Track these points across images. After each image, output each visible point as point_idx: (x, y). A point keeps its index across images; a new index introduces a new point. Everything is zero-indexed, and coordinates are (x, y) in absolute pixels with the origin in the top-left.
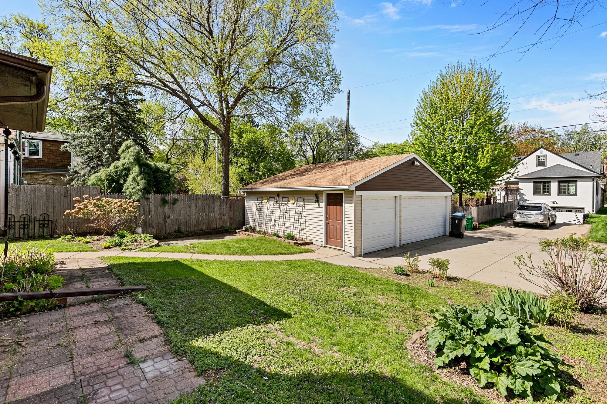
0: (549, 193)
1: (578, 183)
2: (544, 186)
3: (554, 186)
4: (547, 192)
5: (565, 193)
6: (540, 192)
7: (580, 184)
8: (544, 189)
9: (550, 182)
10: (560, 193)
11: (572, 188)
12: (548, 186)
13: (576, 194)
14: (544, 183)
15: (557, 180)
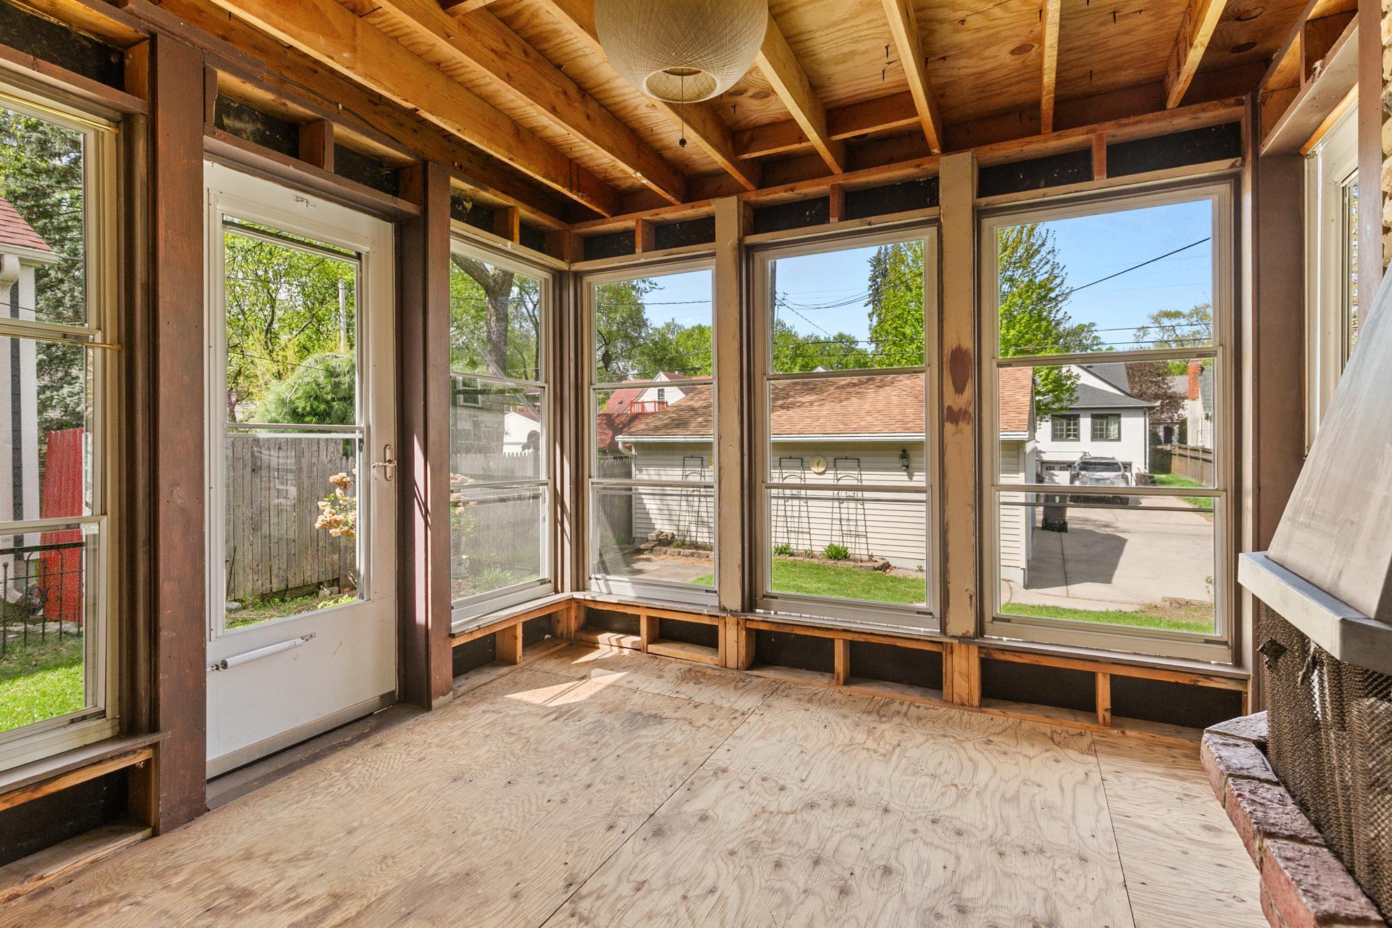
0: (1077, 437)
1: (1123, 420)
2: (1069, 424)
3: (1085, 424)
4: (1075, 435)
5: (1101, 436)
6: (1061, 436)
7: (1125, 421)
8: (1069, 430)
9: (1078, 416)
10: (1095, 437)
11: (1113, 428)
12: (1075, 424)
13: (1119, 439)
14: (1068, 417)
15: (1090, 413)
